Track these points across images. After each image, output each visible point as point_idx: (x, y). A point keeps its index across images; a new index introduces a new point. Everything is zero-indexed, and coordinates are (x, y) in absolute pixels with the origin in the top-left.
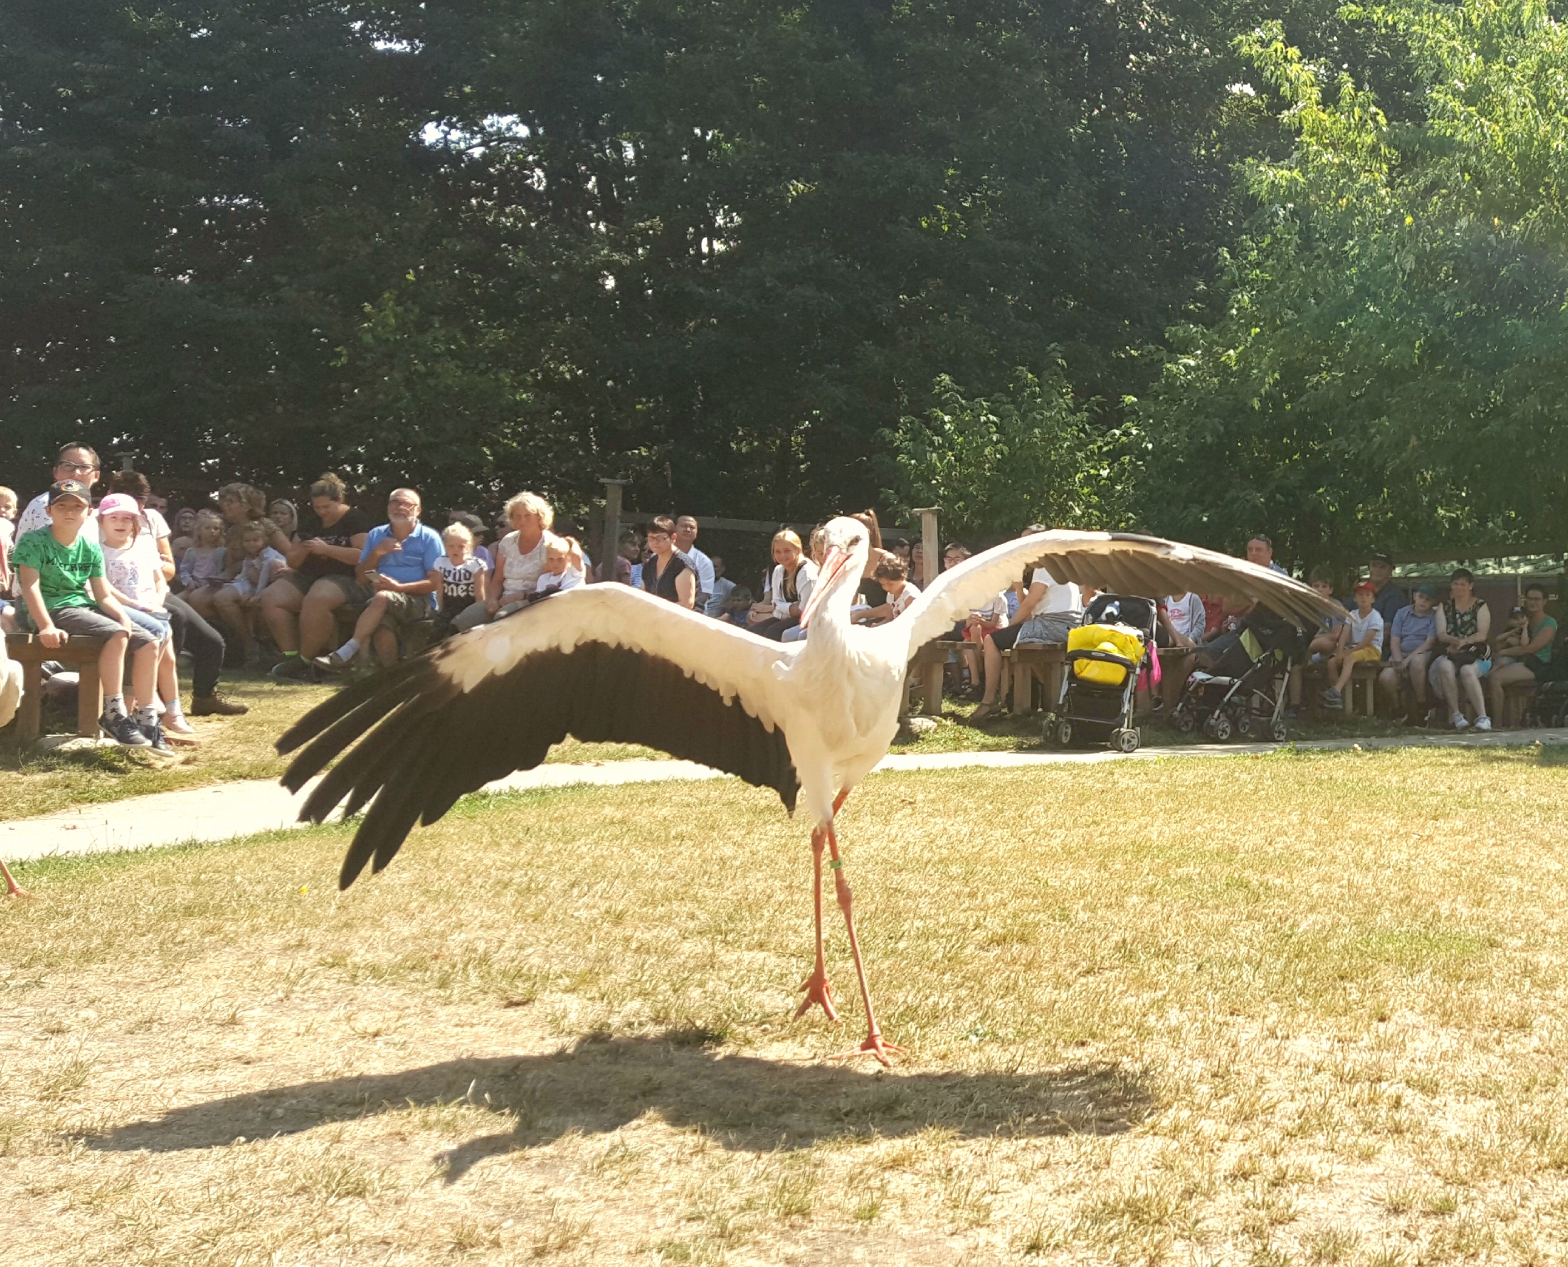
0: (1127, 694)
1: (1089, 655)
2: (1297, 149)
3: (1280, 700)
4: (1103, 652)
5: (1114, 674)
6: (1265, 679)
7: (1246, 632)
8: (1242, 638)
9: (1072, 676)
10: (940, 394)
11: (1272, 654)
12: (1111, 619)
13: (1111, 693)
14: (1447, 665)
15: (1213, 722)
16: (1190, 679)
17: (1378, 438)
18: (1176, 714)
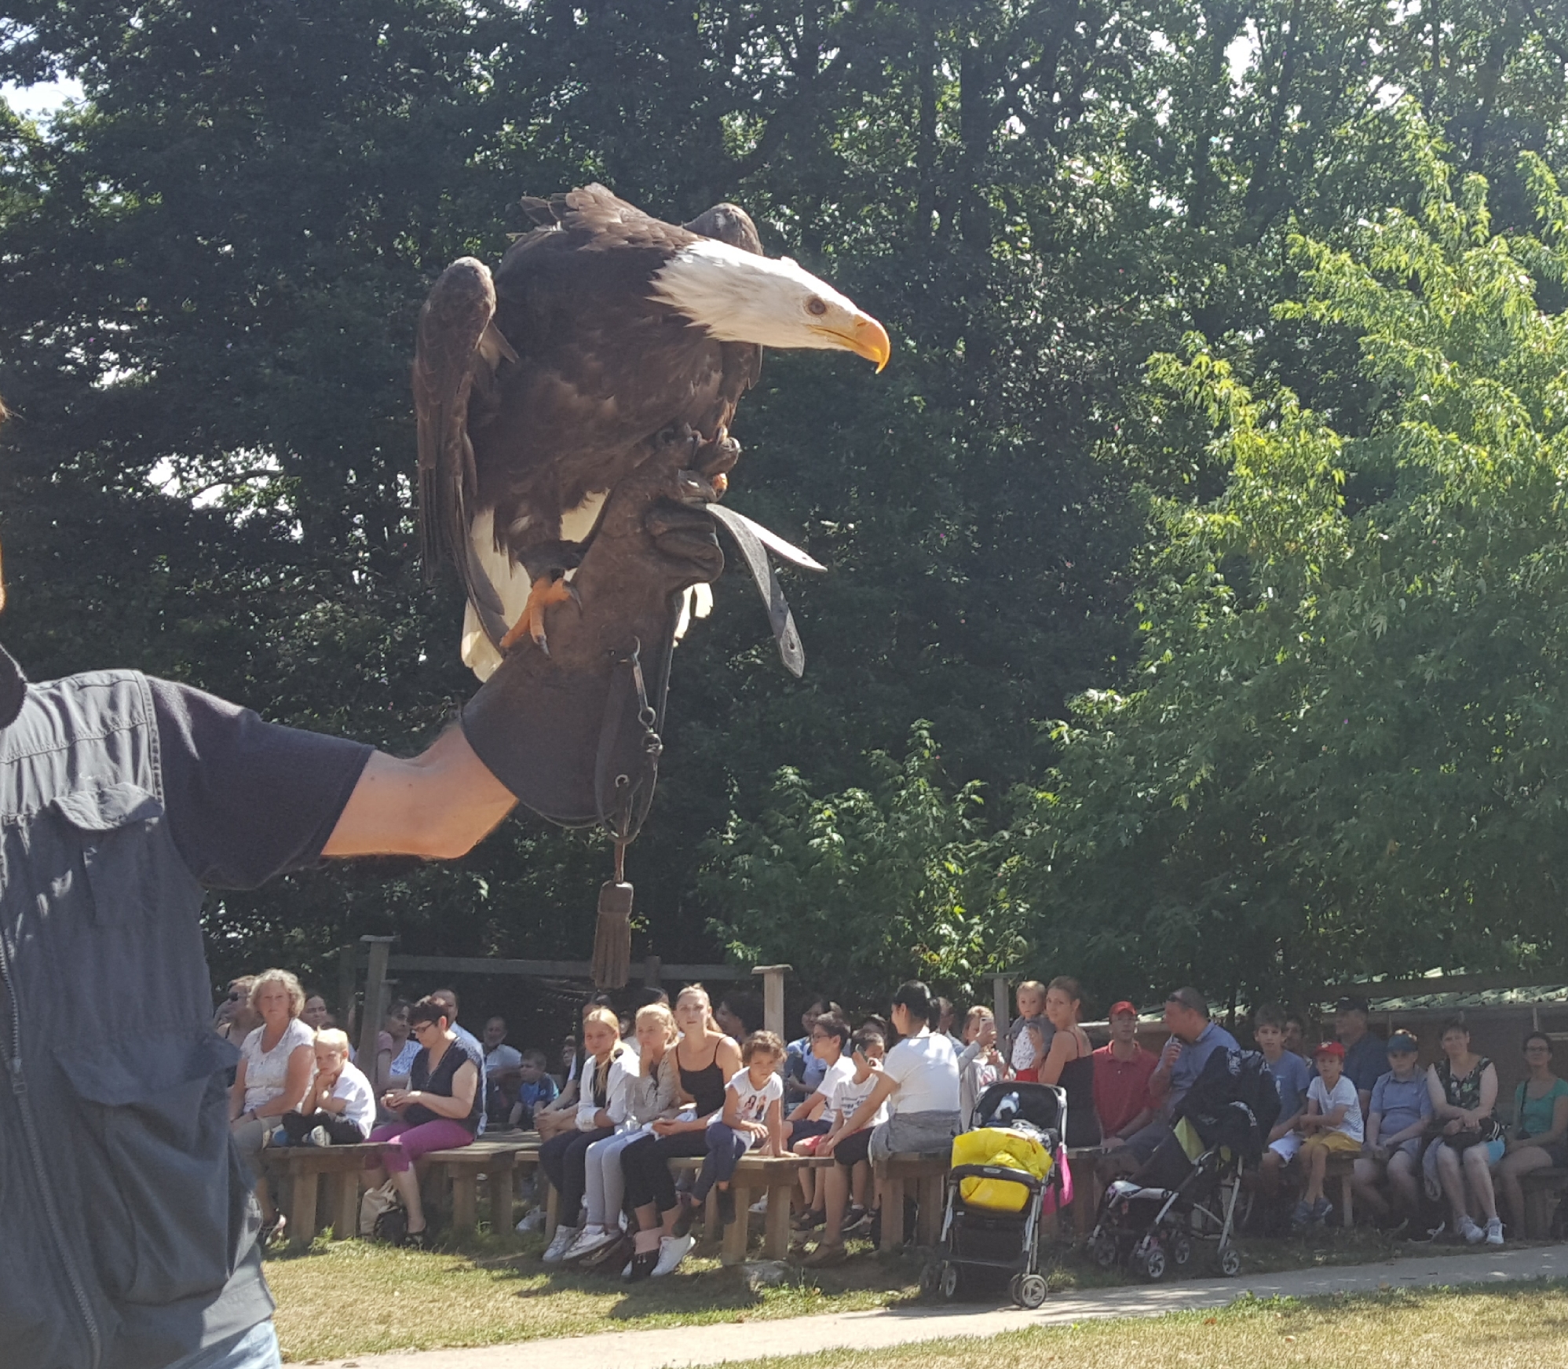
0: (1029, 1226)
1: (979, 1172)
2: (1231, 483)
3: (1229, 1218)
4: (1000, 1166)
5: (1011, 1196)
6: (1209, 1187)
7: (1182, 1123)
8: (1176, 1130)
9: (959, 1201)
10: (781, 791)
11: (1217, 1154)
12: (1007, 1120)
13: (1008, 1222)
14: (1447, 1153)
15: (1141, 1252)
16: (1110, 1191)
17: (1345, 845)
18: (1092, 1241)
